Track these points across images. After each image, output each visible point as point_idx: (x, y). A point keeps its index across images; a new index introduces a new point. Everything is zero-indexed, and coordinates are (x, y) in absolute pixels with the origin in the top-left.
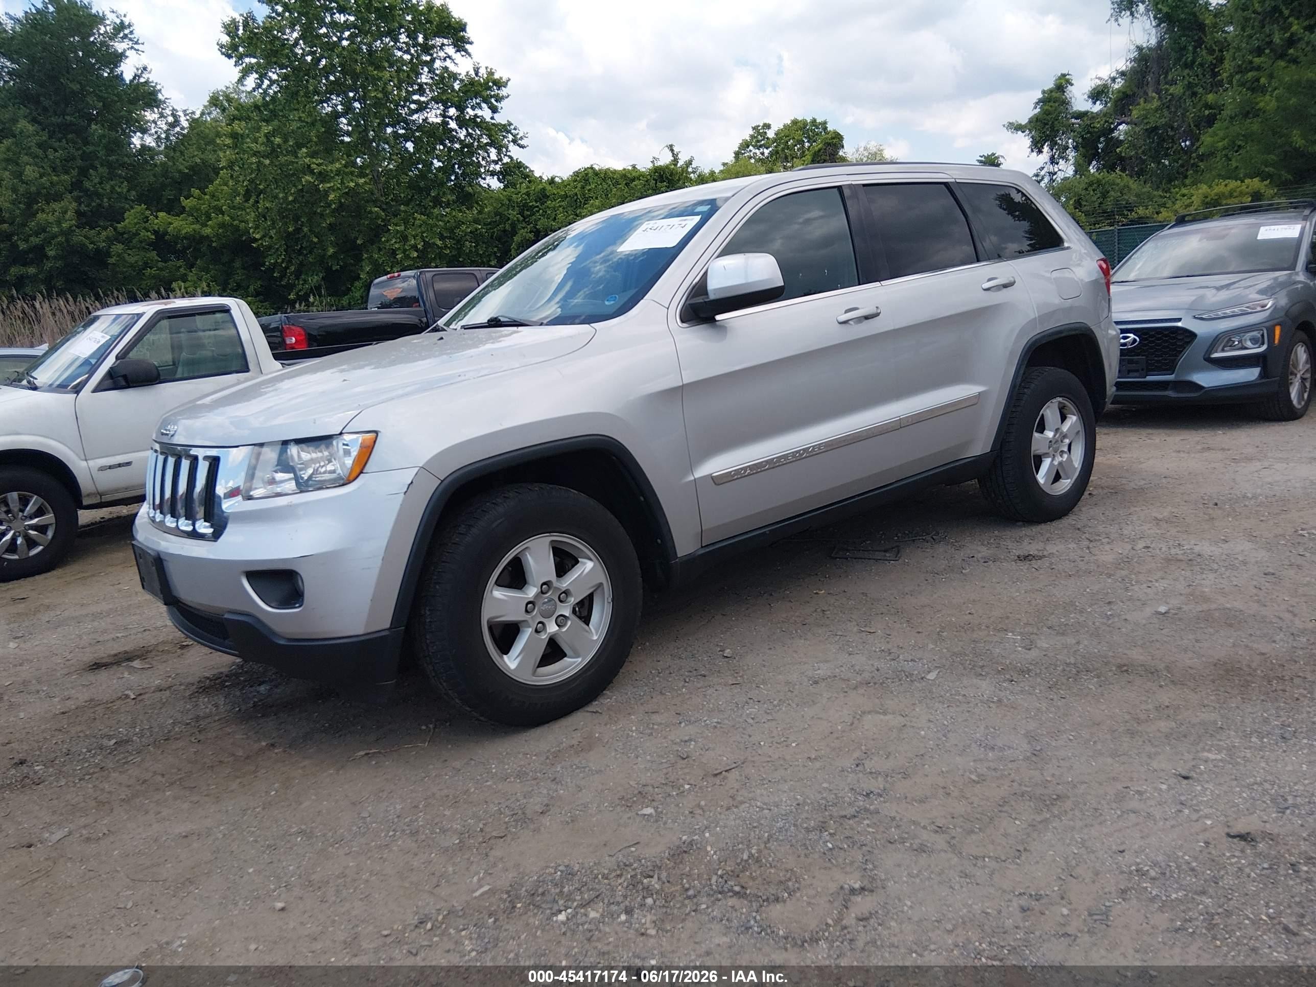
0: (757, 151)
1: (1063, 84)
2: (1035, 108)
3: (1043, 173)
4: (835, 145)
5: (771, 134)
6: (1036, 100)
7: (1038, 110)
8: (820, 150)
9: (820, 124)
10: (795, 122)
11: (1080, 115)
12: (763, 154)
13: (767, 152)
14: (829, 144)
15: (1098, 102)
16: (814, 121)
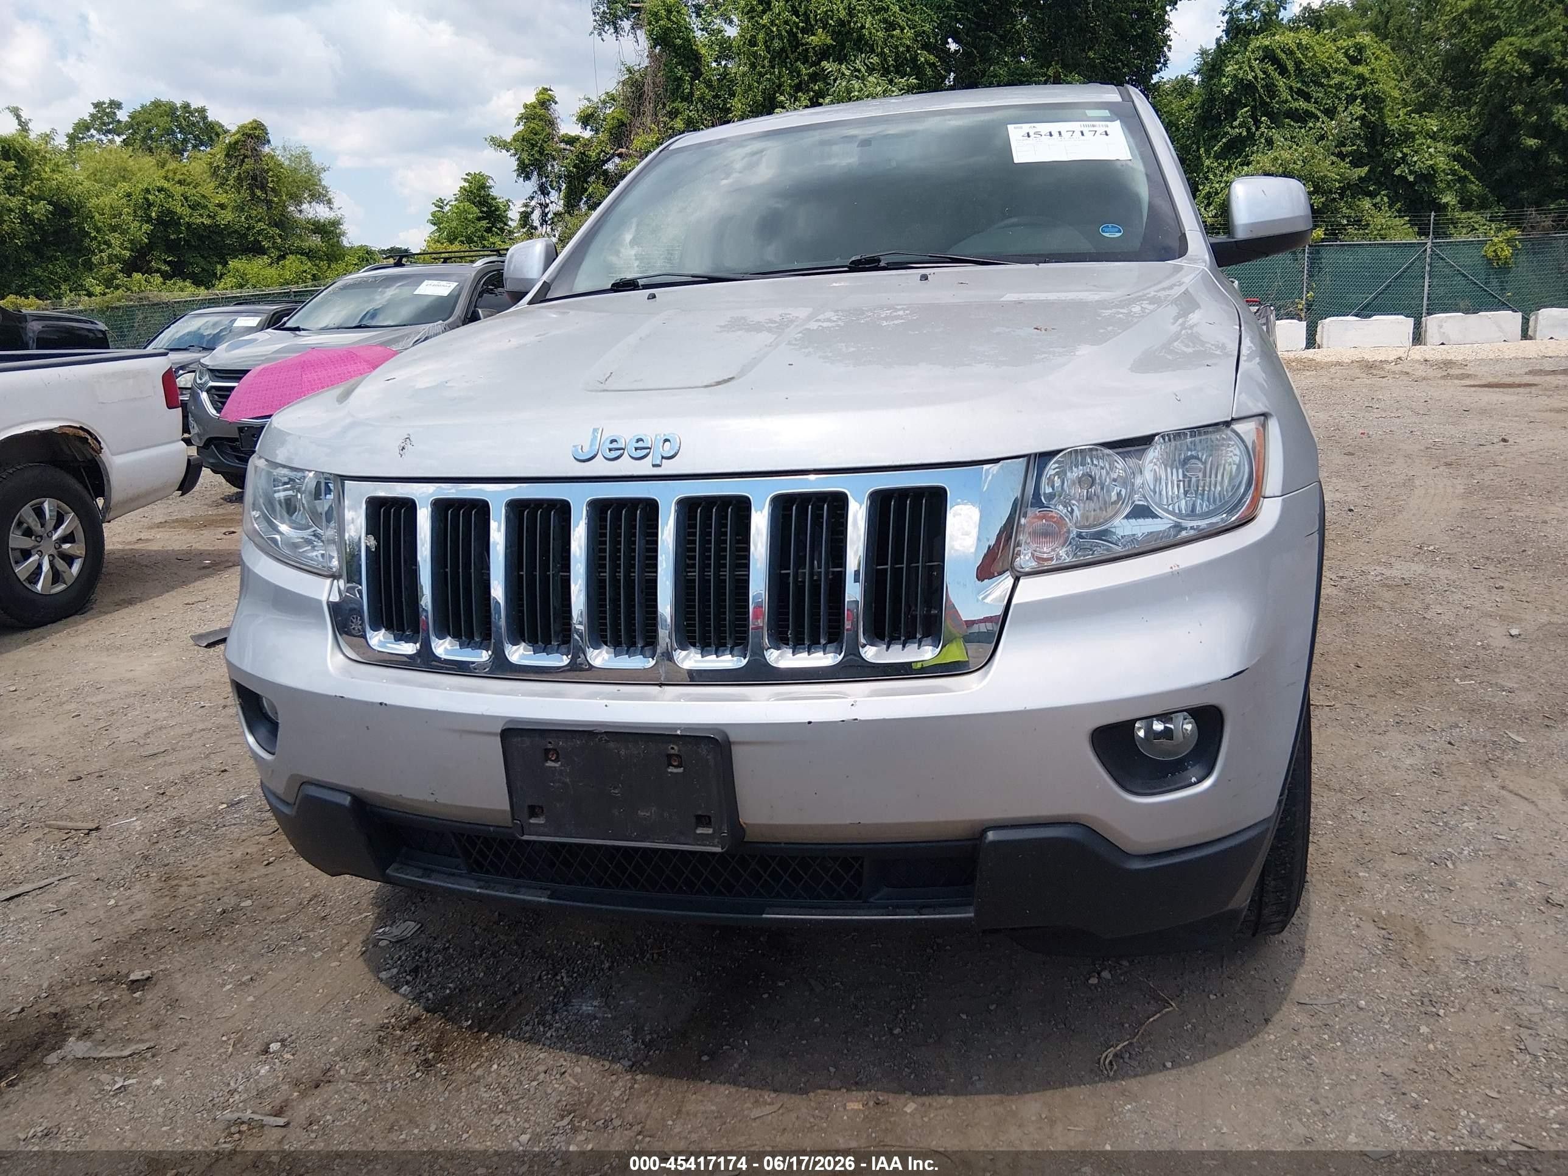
0: (103, 137)
1: (545, 101)
2: (518, 124)
3: (533, 203)
4: (258, 137)
5: (122, 116)
6: (517, 115)
7: (521, 127)
8: (236, 143)
9: (196, 110)
10: (157, 104)
11: (572, 141)
12: (111, 141)
13: (118, 140)
14: (249, 136)
15: (589, 127)
16: (186, 107)
